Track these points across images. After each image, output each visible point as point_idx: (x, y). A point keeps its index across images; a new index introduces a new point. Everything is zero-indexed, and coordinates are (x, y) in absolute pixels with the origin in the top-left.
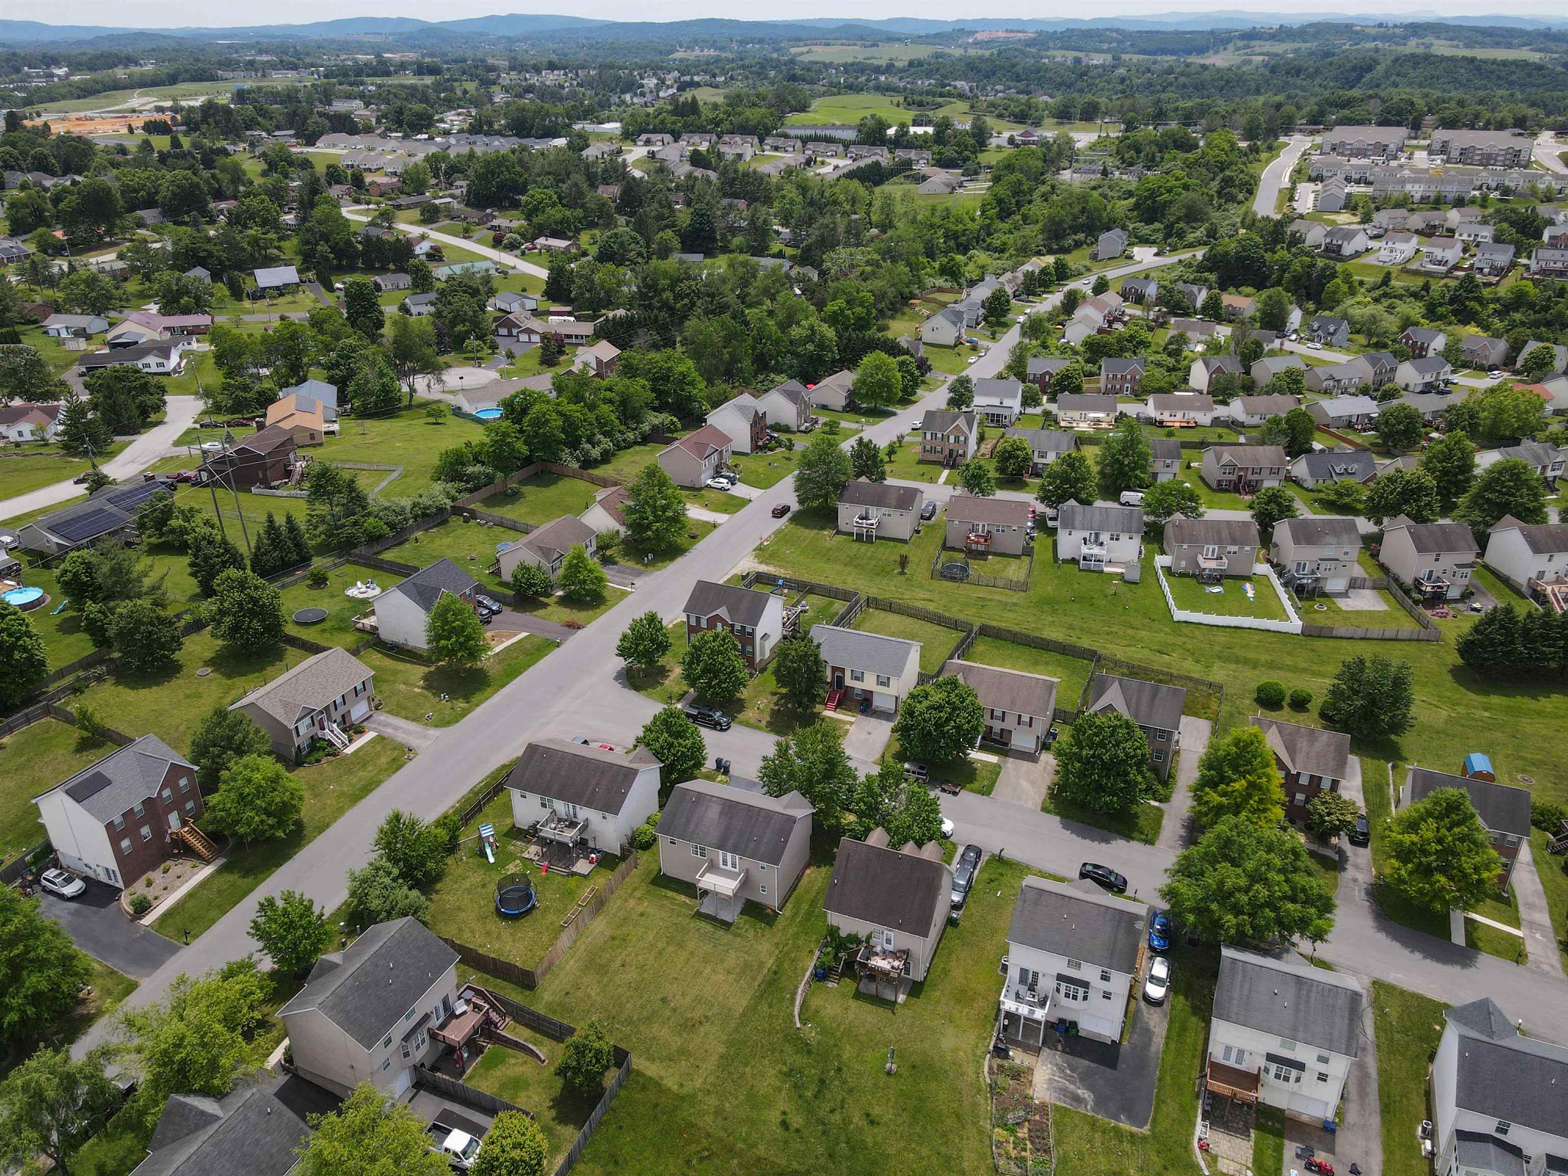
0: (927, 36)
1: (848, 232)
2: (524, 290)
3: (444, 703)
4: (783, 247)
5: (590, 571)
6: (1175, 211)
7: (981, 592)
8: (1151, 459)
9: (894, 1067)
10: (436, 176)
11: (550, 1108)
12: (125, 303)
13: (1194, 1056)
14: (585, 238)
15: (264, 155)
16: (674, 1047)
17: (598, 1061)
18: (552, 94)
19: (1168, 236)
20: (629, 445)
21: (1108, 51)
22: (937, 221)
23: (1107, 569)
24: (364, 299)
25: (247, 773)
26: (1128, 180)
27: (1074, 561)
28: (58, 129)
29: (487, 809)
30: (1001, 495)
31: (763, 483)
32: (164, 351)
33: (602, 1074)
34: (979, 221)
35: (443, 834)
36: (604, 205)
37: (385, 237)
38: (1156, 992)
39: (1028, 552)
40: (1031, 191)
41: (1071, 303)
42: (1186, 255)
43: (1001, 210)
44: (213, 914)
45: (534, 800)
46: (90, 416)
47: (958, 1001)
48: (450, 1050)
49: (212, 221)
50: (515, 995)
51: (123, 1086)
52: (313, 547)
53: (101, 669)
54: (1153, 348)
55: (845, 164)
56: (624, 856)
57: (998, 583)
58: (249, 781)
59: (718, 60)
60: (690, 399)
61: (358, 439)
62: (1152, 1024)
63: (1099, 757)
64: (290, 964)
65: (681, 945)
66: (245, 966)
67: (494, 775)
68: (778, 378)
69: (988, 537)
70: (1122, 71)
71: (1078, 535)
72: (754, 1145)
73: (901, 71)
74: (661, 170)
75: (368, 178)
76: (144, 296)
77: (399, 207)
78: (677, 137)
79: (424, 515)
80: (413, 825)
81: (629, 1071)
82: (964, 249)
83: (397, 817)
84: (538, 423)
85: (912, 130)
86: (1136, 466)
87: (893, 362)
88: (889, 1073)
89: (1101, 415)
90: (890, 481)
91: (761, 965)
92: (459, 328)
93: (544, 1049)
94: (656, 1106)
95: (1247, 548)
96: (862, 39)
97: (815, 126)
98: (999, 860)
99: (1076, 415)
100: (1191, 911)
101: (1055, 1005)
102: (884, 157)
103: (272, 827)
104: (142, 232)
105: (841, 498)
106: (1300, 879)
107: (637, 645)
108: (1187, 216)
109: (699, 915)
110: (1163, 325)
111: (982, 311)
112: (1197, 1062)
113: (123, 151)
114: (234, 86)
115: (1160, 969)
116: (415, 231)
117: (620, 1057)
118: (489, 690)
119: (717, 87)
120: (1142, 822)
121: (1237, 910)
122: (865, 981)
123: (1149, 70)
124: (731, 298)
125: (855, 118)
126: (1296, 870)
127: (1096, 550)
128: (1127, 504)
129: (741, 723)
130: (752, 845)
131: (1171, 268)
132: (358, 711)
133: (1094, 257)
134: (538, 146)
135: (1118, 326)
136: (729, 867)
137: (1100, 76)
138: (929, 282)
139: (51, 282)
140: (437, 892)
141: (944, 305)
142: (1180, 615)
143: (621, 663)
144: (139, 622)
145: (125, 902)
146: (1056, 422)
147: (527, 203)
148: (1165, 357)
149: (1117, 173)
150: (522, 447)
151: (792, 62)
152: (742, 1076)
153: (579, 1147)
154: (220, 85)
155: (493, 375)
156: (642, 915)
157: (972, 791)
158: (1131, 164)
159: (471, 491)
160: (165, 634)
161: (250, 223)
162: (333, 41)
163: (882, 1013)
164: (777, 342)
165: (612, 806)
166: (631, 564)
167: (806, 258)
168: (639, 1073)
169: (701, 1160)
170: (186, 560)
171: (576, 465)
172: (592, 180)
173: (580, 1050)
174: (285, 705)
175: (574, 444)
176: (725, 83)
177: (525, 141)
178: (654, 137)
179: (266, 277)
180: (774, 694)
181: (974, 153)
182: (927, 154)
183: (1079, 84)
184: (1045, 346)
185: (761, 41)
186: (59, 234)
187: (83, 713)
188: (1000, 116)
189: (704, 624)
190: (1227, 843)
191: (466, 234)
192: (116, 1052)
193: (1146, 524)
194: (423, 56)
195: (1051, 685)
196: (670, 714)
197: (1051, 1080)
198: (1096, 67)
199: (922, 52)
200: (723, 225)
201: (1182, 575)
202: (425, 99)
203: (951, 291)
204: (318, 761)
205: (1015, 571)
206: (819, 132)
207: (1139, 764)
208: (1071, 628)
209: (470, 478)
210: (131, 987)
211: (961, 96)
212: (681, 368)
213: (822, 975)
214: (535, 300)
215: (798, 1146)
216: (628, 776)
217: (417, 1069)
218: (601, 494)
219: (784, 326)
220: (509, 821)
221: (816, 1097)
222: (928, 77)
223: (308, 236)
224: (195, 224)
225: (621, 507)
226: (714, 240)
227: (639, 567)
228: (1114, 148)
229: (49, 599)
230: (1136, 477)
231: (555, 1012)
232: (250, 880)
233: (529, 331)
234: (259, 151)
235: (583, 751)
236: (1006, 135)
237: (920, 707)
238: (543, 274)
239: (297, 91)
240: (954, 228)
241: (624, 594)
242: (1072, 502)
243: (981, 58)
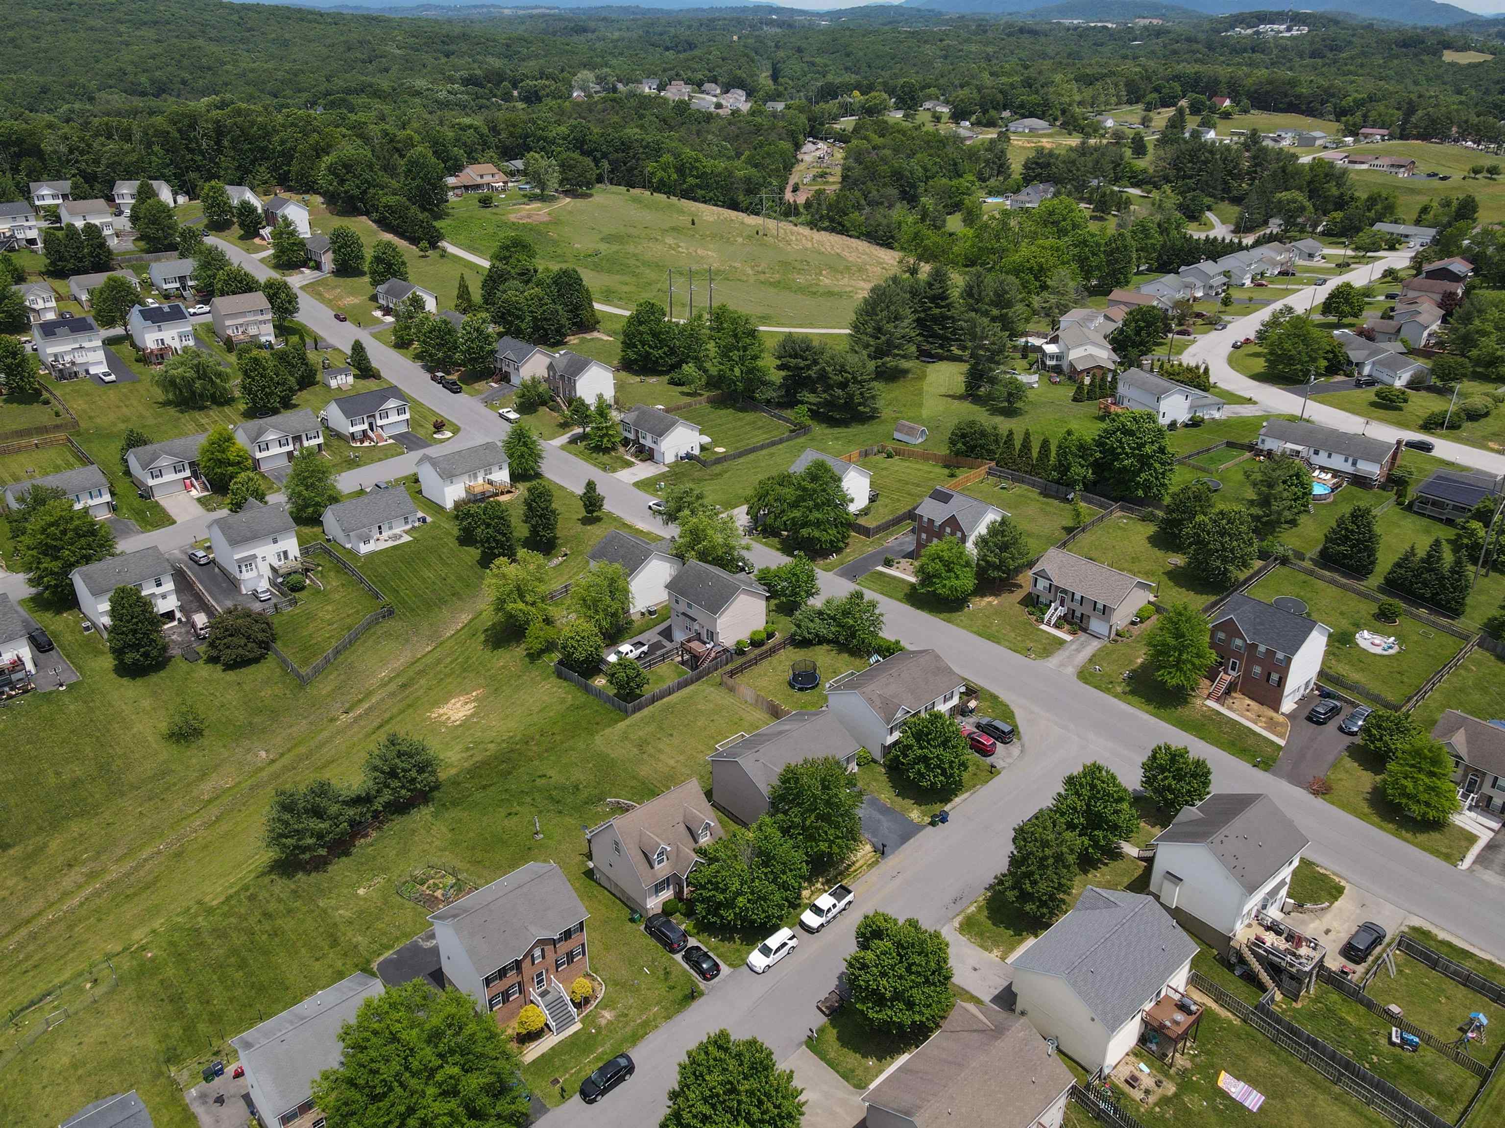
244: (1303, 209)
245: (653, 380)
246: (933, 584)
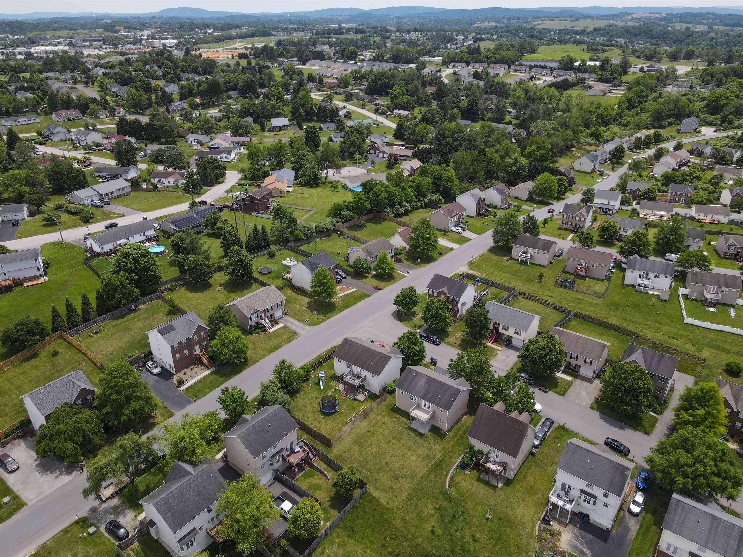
0: (606, 16)
1: (545, 113)
2: (385, 133)
3: (315, 316)
4: (511, 119)
5: (388, 264)
6: (729, 109)
7: (580, 296)
8: (686, 238)
9: (490, 517)
10: (355, 80)
11: (329, 501)
12: (219, 130)
13: (651, 546)
14: (416, 111)
15: (284, 69)
16: (387, 486)
17: (350, 484)
18: (413, 43)
19: (723, 122)
20: (418, 208)
21: (706, 24)
22: (593, 109)
23: (650, 292)
24: (313, 134)
25: (227, 333)
26: (705, 92)
27: (633, 286)
28: (205, 56)
29: (324, 365)
30: (598, 249)
31: (479, 231)
32: (229, 152)
33: (352, 490)
34: (616, 110)
35: (302, 373)
36: (427, 95)
37: (327, 107)
38: (635, 509)
39: (608, 278)
40: (647, 96)
41: (659, 155)
42: (731, 132)
43: (630, 105)
44: (207, 390)
45: (343, 364)
46: (195, 177)
47: (529, 493)
48: (291, 467)
49: (258, 97)
50: (322, 449)
51: (161, 454)
52: (272, 240)
53: (181, 283)
54: (703, 180)
55: (550, 79)
56: (380, 396)
57: (589, 292)
58: (227, 337)
59: (496, 27)
60: (450, 189)
61: (299, 196)
62: (630, 525)
63: (623, 385)
64: (232, 416)
65: (399, 440)
66: (214, 414)
67: (329, 351)
68: (496, 182)
69: (587, 269)
70: (712, 35)
71: (637, 273)
72: (417, 538)
73: (589, 33)
74: (457, 80)
75: (325, 80)
76: (226, 128)
77: (336, 94)
78: (468, 64)
79: (321, 231)
80: (290, 366)
81: (365, 491)
82: (606, 124)
83: (284, 362)
84: (376, 195)
85: (588, 63)
86: (677, 241)
87: (554, 178)
88: (487, 519)
89: (664, 213)
90: (541, 237)
91: (435, 456)
92: (352, 149)
93: (331, 475)
94: (375, 510)
95: (734, 290)
96: (571, 17)
97: (538, 60)
98: (562, 428)
99: (650, 212)
100: (660, 471)
101: (578, 504)
102: (571, 76)
103: (234, 358)
104: (230, 101)
105: (514, 242)
106: (723, 466)
107: (403, 300)
108: (736, 112)
109: (410, 428)
110: (712, 169)
111: (609, 156)
112: (652, 549)
113: (228, 66)
114: (276, 39)
115: (639, 498)
116: (341, 104)
117: (362, 484)
118: (335, 312)
119: (493, 40)
120: (644, 422)
121: (685, 475)
122: (483, 473)
123: (728, 35)
124: (479, 143)
125: (559, 56)
126: (722, 461)
127: (645, 282)
128: (669, 260)
129: (446, 343)
130: (438, 400)
131: (722, 139)
132: (278, 314)
133: (678, 131)
134: (402, 67)
135: (685, 168)
136: (426, 408)
137: (699, 37)
138: (583, 140)
139: (191, 120)
140: (297, 397)
141: (589, 152)
142: (688, 320)
143: (395, 308)
144: (197, 265)
145: (175, 380)
146: (638, 215)
147: (392, 94)
148: (709, 185)
149: (699, 88)
150: (368, 205)
151: (532, 28)
152: (417, 505)
153: (338, 520)
154: (272, 38)
155: (365, 171)
156: (383, 423)
157: (555, 392)
158: (708, 84)
159: (343, 223)
160: (206, 271)
161: (272, 98)
162: (321, 18)
163: (490, 490)
164: (498, 165)
165: (377, 371)
166: (409, 263)
167: (523, 125)
168: (370, 494)
169: (391, 539)
170: (220, 241)
171: (392, 215)
172: (424, 85)
173: (344, 478)
174: (248, 307)
175: (392, 205)
176: (497, 39)
177: (396, 65)
178: (457, 64)
179: (276, 122)
180: (463, 331)
181: (620, 75)
182: (594, 76)
183: (687, 41)
184: (640, 176)
185: (518, 18)
186: (198, 100)
187: (171, 300)
188: (638, 57)
189: (436, 294)
190: (686, 440)
191: (363, 107)
192: (159, 439)
193: (676, 271)
194: (359, 25)
195: (605, 346)
196: (411, 333)
197: (570, 541)
198: (698, 32)
199: (602, 24)
200: (483, 107)
201: (693, 300)
202: (356, 46)
203: (594, 145)
204: (258, 333)
205: (600, 287)
206: (539, 63)
207: (646, 393)
208: (625, 319)
209: (343, 217)
210: (171, 415)
211: (618, 46)
212: (448, 174)
213: (463, 466)
214: (389, 138)
215: (437, 543)
216: (386, 359)
217: (276, 471)
218: (401, 229)
219: (502, 158)
220: (332, 372)
221: (450, 522)
222: (603, 36)
223: (295, 105)
224: (250, 98)
225: (408, 236)
226: (478, 114)
227: (413, 265)
228: (699, 74)
229: (167, 251)
230: (676, 246)
231: (338, 459)
232: (223, 379)
233: (383, 152)
234: (282, 67)
235: (371, 346)
236: (639, 66)
237: (532, 347)
238: (394, 126)
239: (302, 41)
240: (602, 113)
241: (403, 277)
242: (636, 256)
243: (634, 27)
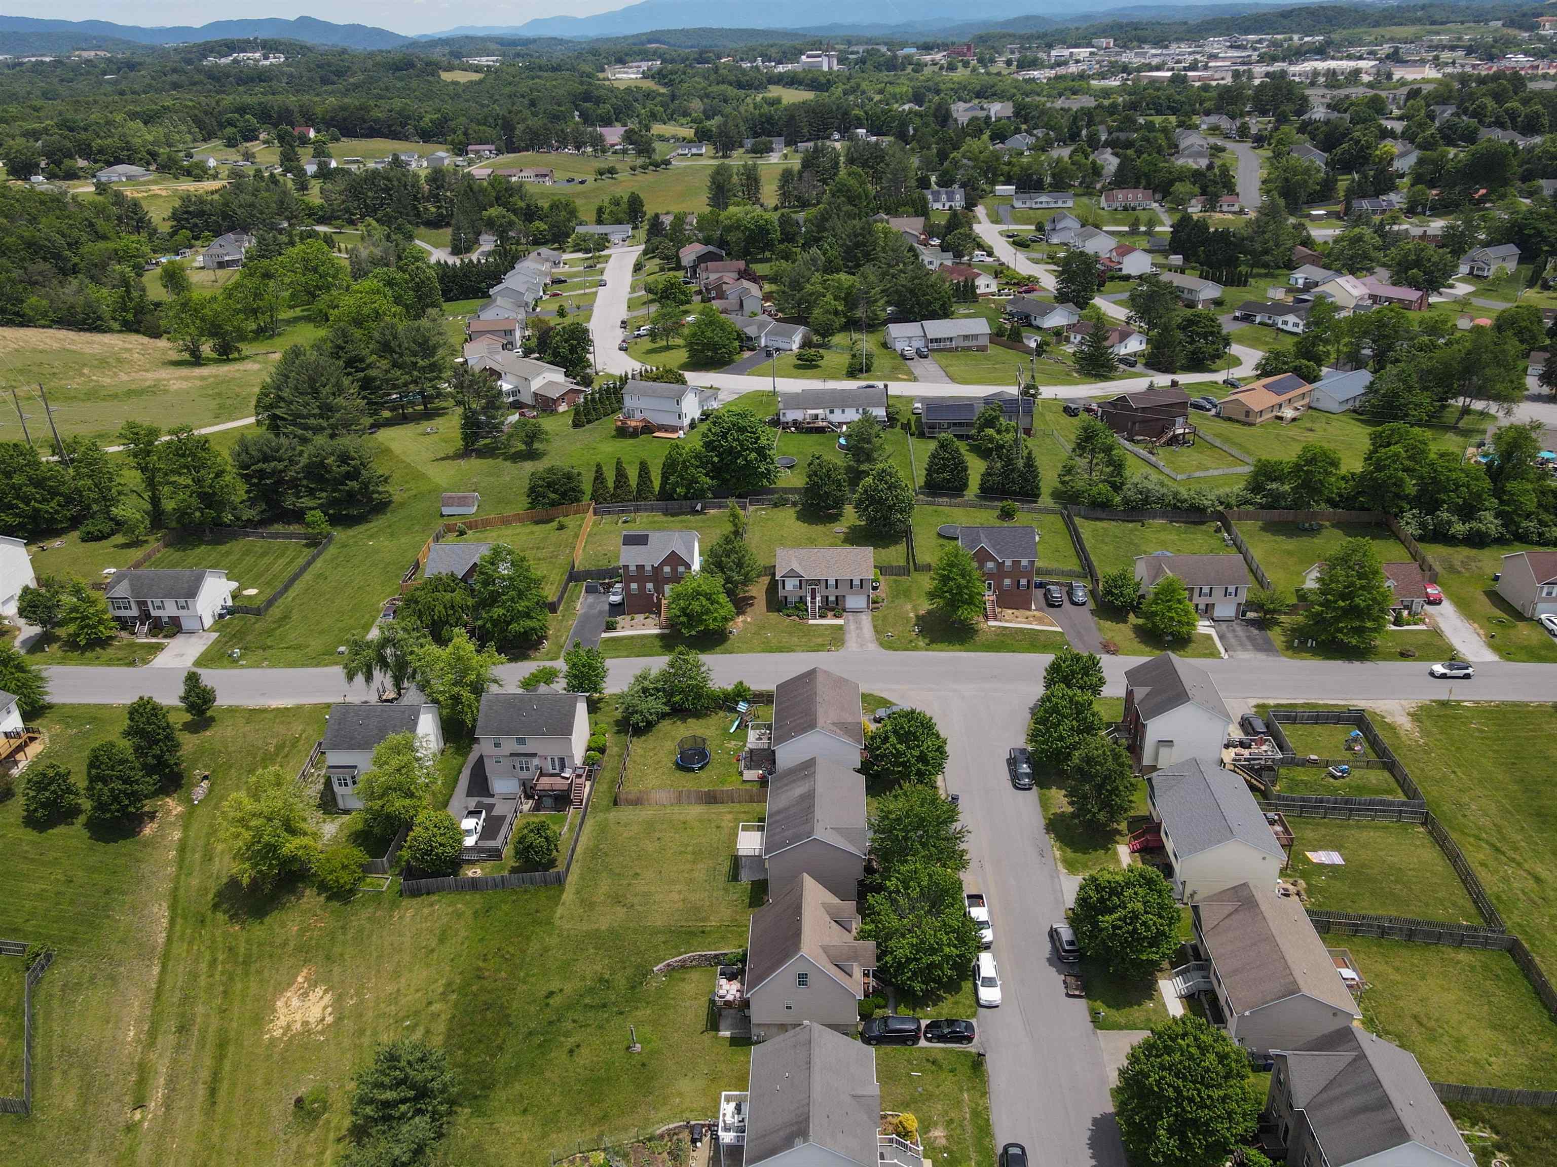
3: (912, 634)
16: (593, 899)
53: (799, 498)
72: (525, 983)
94: (538, 911)
118: (956, 647)
132: (855, 602)
152: (585, 950)
163: (701, 1025)
166: (1279, 639)
168: (562, 890)
186: (1433, 194)
204: (789, 615)
215: (533, 1010)
221: (585, 1006)
227: (1281, 645)
244: (511, 224)
245: (57, 543)
246: (701, 621)
